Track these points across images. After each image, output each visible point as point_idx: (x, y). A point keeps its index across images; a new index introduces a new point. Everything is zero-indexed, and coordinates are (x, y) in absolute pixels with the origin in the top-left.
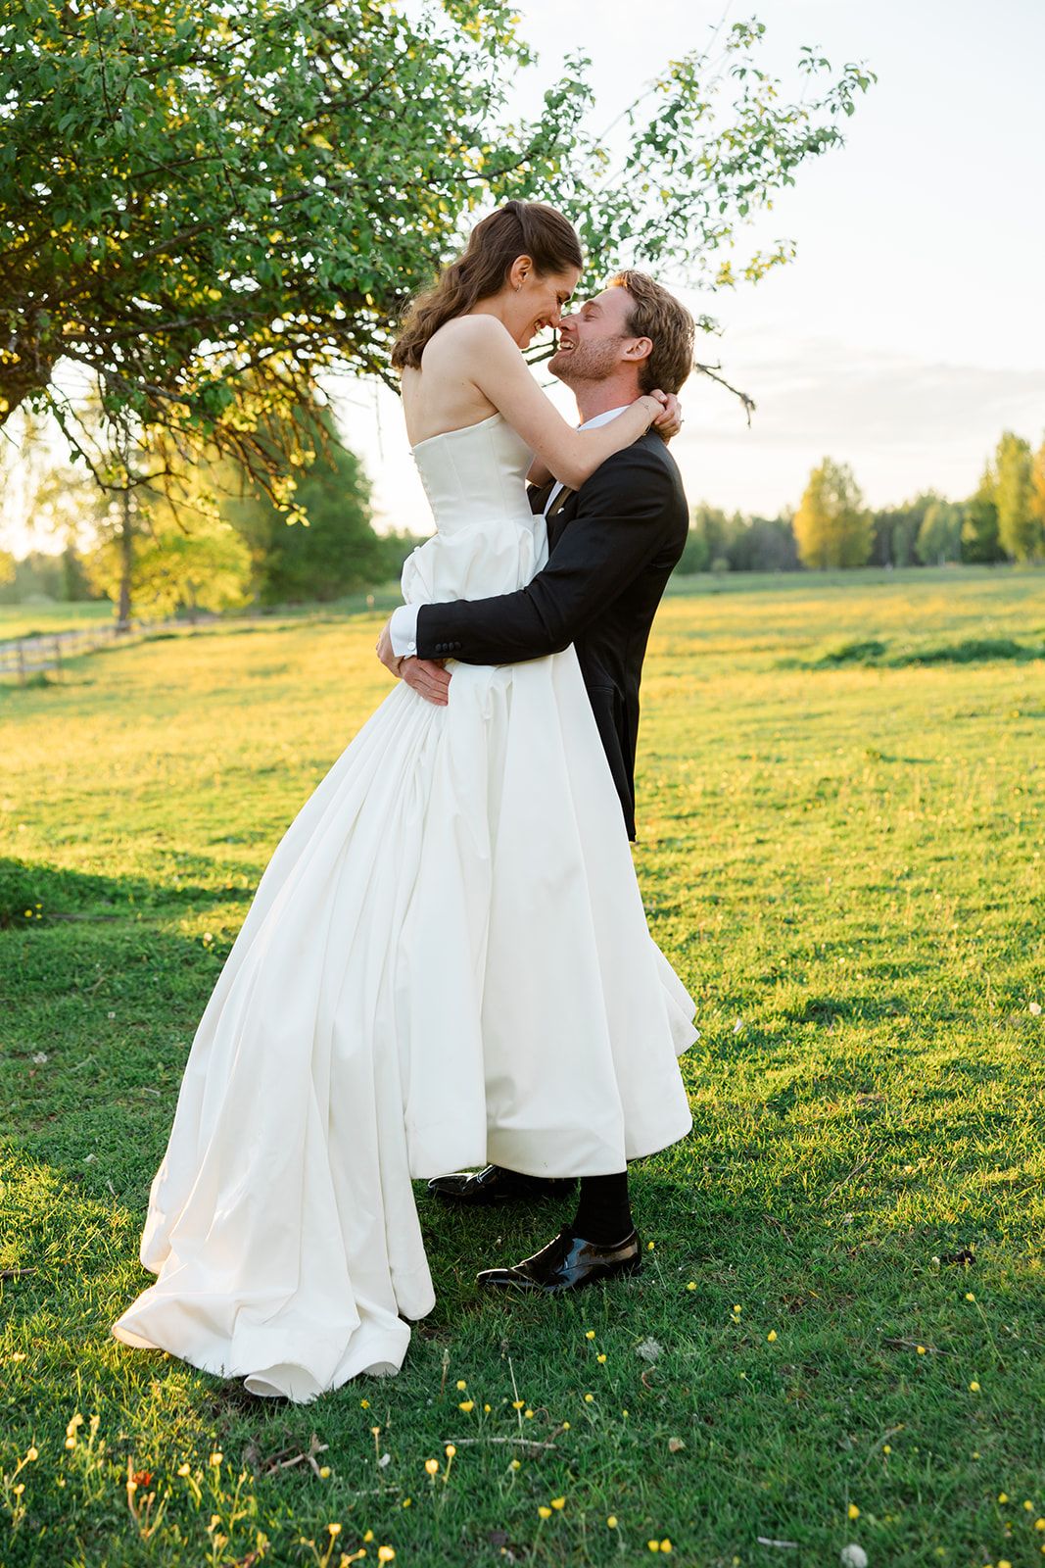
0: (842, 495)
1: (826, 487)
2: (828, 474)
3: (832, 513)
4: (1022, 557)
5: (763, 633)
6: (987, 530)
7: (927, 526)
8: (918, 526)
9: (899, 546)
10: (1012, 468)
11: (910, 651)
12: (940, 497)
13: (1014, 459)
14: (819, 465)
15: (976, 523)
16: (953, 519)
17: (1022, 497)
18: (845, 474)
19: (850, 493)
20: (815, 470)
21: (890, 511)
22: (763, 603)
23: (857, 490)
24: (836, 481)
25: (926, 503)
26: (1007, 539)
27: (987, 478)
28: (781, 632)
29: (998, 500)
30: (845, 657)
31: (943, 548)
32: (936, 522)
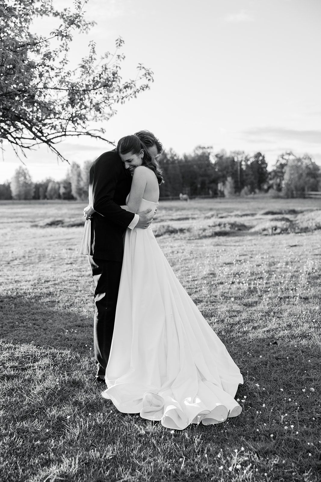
0: (25, 178)
1: (20, 175)
2: (21, 171)
3: (21, 182)
4: (78, 198)
5: (17, 217)
6: (68, 190)
7: (49, 188)
8: (47, 188)
9: (41, 194)
10: (75, 173)
11: (72, 223)
12: (52, 180)
13: (76, 170)
14: (18, 168)
15: (65, 187)
16: (57, 186)
17: (78, 181)
18: (26, 171)
19: (27, 177)
20: (17, 170)
21: (38, 183)
22: (12, 208)
23: (30, 177)
24: (23, 174)
25: (49, 181)
26: (74, 192)
27: (68, 175)
28: (22, 217)
29: (71, 181)
30: (52, 224)
31: (54, 195)
32: (52, 187)
